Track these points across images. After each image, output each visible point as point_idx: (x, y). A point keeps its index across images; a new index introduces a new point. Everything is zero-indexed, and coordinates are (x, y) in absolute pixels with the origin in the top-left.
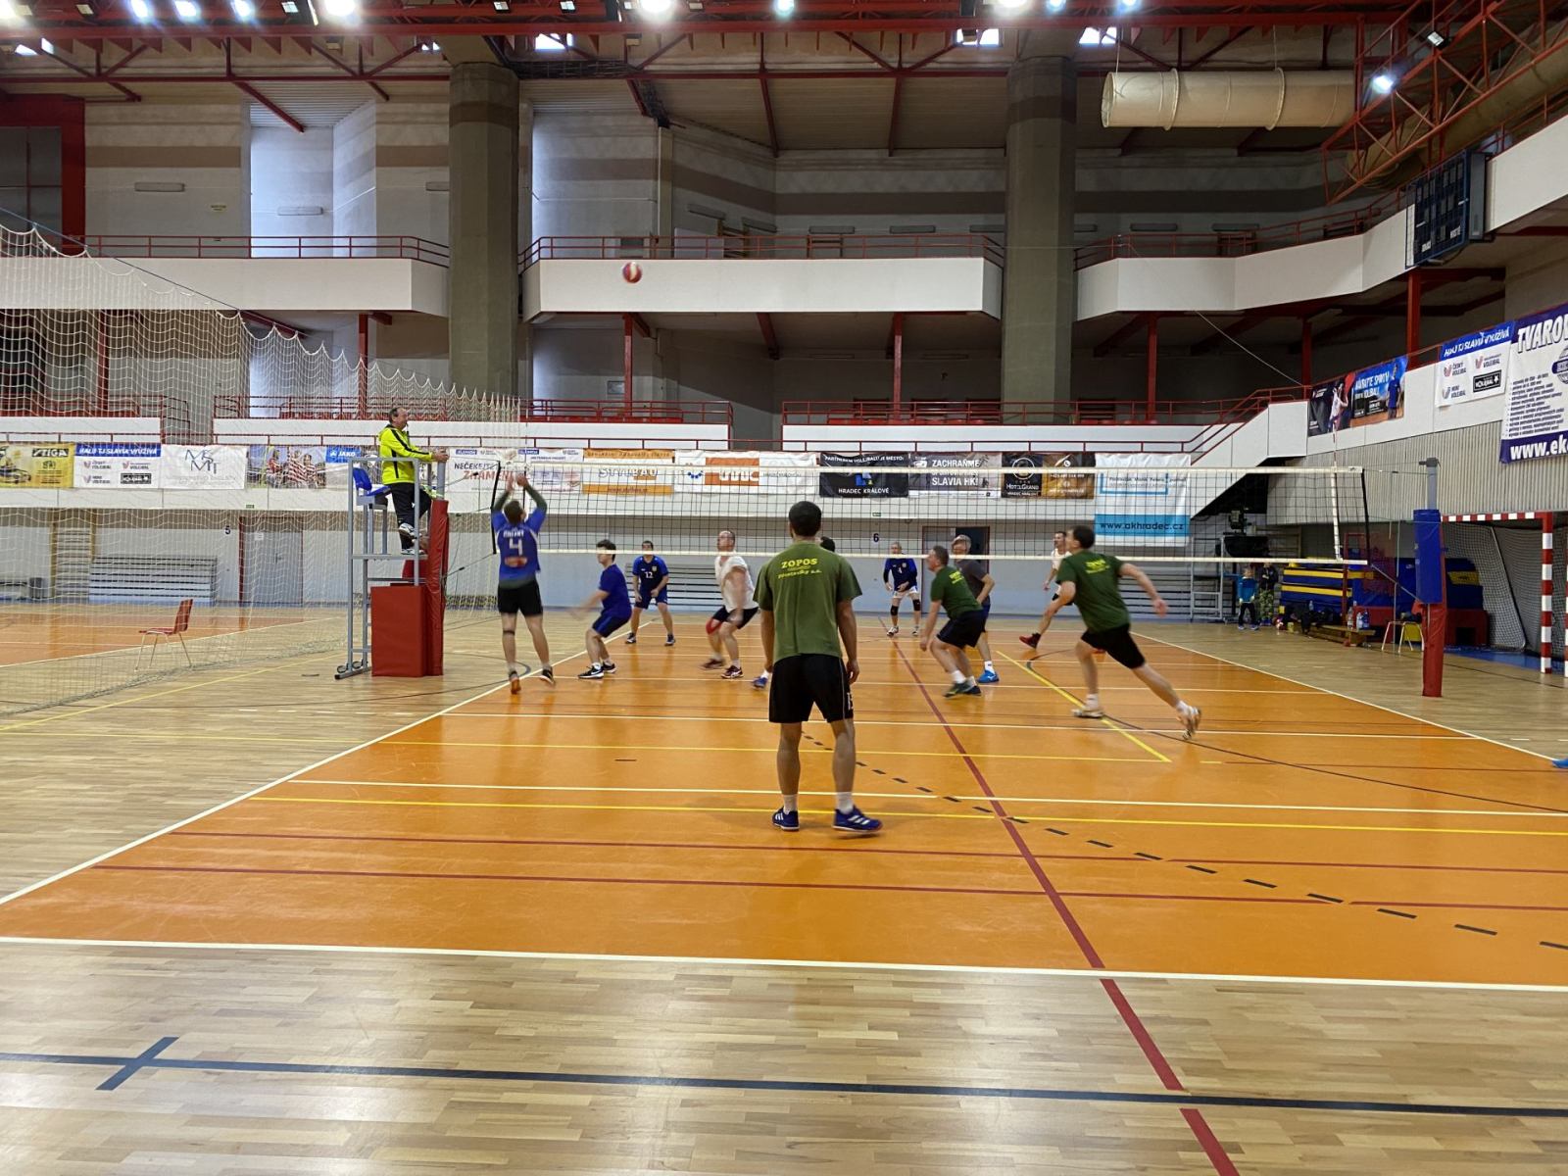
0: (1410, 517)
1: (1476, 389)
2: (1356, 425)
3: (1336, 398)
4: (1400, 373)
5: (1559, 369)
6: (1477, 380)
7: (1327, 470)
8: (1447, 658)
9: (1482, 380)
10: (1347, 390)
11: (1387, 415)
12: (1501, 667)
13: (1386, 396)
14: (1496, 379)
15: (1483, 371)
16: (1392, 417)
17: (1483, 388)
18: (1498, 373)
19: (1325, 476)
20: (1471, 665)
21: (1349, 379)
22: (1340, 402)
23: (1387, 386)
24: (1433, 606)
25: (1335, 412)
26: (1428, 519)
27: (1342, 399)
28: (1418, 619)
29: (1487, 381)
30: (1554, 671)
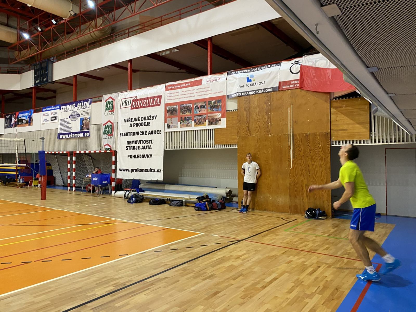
0: (38, 152)
1: (51, 120)
2: (19, 127)
3: (13, 118)
4: (31, 114)
5: (71, 117)
6: (52, 118)
7: (14, 139)
8: (47, 189)
9: (53, 118)
10: (16, 116)
11: (28, 124)
13: (28, 119)
14: (56, 118)
15: (53, 116)
16: (29, 125)
17: (53, 120)
18: (57, 117)
19: (14, 141)
20: (51, 190)
21: (17, 113)
22: (14, 120)
23: (28, 117)
25: (13, 122)
26: (42, 153)
27: (15, 119)
29: (54, 118)
30: (71, 190)
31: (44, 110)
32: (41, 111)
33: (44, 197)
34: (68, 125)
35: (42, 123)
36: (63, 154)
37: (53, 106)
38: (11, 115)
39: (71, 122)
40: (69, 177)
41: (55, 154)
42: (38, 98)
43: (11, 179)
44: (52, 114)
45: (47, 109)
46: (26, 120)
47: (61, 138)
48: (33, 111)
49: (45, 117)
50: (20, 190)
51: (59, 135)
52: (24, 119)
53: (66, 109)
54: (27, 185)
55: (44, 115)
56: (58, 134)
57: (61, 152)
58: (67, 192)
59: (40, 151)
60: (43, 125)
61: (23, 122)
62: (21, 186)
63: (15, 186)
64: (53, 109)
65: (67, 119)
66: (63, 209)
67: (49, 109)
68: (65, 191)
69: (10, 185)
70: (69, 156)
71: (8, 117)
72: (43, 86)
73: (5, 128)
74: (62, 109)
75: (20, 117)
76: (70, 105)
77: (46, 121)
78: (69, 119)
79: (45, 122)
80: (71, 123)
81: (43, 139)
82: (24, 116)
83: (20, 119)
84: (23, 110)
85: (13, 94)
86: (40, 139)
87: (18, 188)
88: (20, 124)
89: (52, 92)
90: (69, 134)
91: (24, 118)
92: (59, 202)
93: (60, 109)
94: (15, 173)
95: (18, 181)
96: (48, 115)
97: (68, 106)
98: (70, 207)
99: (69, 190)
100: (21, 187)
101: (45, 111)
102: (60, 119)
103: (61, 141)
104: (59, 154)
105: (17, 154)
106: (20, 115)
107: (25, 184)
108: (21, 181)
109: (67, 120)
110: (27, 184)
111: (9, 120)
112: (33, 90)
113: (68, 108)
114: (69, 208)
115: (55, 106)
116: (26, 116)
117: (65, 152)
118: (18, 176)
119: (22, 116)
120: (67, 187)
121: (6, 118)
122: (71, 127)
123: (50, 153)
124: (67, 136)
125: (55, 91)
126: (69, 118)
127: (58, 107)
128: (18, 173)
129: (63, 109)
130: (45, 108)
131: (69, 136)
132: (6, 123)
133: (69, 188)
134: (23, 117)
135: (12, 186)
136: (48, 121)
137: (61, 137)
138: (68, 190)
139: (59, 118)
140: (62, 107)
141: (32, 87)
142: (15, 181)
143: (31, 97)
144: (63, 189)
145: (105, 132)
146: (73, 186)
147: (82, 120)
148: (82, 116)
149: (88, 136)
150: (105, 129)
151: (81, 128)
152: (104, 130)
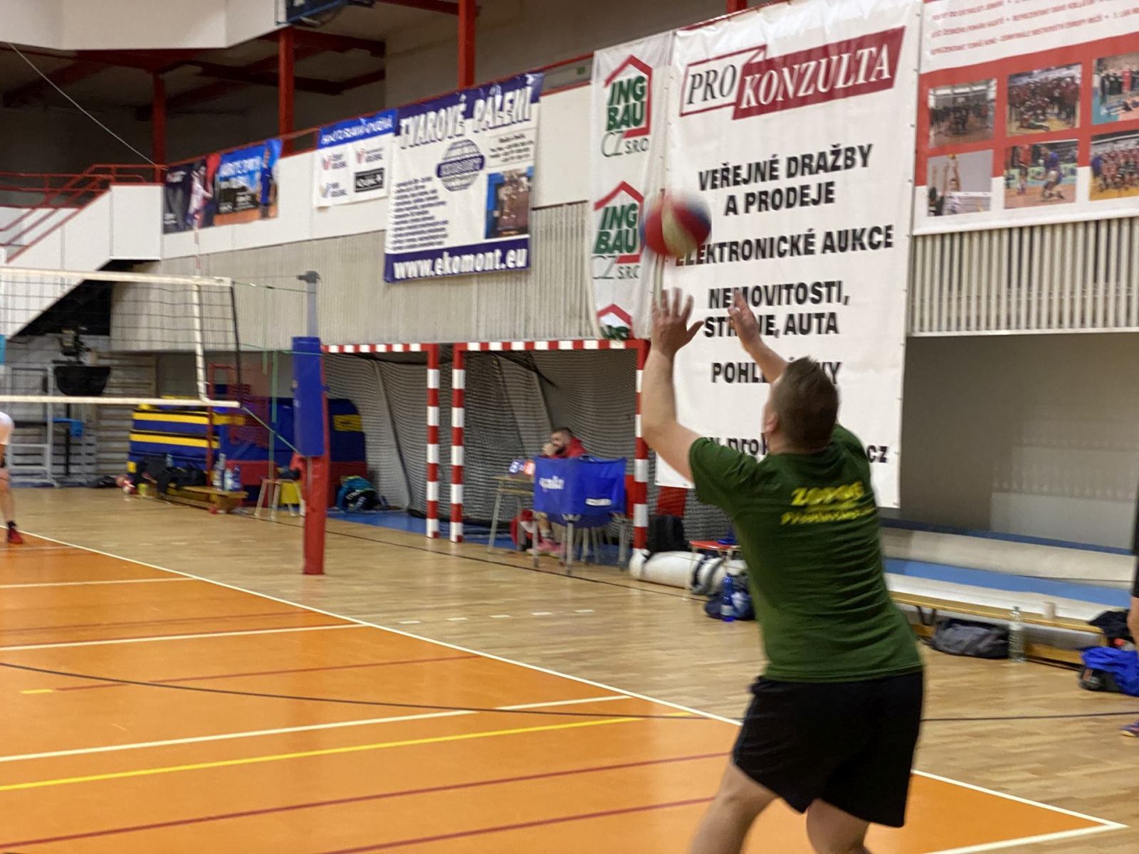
0: (287, 345)
1: (358, 189)
2: (222, 223)
3: (197, 185)
4: (272, 160)
5: (444, 173)
6: (360, 176)
7: (189, 281)
8: (331, 524)
9: (363, 178)
10: (210, 175)
11: (257, 213)
12: (387, 534)
13: (256, 188)
14: (379, 178)
15: (365, 167)
16: (265, 215)
17: (366, 189)
18: (380, 171)
19: (186, 289)
20: (355, 532)
21: (213, 161)
22: (202, 191)
23: (258, 176)
24: (315, 459)
25: (196, 203)
26: (308, 347)
27: (205, 188)
28: (296, 476)
29: (369, 180)
30: (441, 534)
31: (326, 140)
32: (310, 144)
33: (314, 565)
34: (432, 211)
35: (316, 204)
36: (408, 359)
37: (363, 120)
38: (190, 168)
39: (443, 194)
40: (434, 472)
41: (372, 356)
42: (304, 84)
43: (190, 469)
44: (359, 156)
45: (339, 134)
46: (252, 190)
47: (397, 276)
48: (277, 148)
49: (330, 176)
50: (222, 525)
51: (392, 260)
52: (243, 189)
53: (421, 133)
54: (251, 501)
55: (325, 164)
56: (388, 256)
57: (398, 348)
58: (424, 544)
59: (301, 339)
60: (322, 214)
61: (241, 199)
62: (230, 506)
63: (204, 504)
64: (365, 136)
65: (429, 179)
66: (396, 625)
67: (349, 133)
68: (416, 539)
69: (185, 501)
70: (434, 367)
71: (177, 177)
72: (323, 23)
73: (167, 230)
74: (403, 131)
75: (227, 179)
76: (442, 112)
77: (334, 195)
78: (437, 183)
79: (328, 201)
80: (443, 203)
81: (311, 278)
82: (243, 174)
83: (224, 185)
84: (239, 144)
85: (198, 69)
86: (301, 278)
87: (215, 512)
88: (227, 213)
89: (368, 52)
90: (434, 255)
91: (241, 182)
92: (378, 589)
93: (397, 130)
94: (203, 444)
95: (217, 483)
96: (343, 165)
97: (432, 115)
98: (423, 618)
99: (436, 535)
100: (229, 512)
101: (331, 144)
102: (396, 180)
103: (398, 290)
104: (390, 357)
105: (199, 351)
106: (227, 169)
107: (244, 495)
108: (229, 483)
109: (429, 186)
110: (250, 496)
111: (180, 193)
112: (282, 45)
113: (430, 125)
114: (424, 622)
115: (372, 119)
116: (251, 173)
117: (415, 348)
118: (215, 458)
119: (232, 172)
120: (423, 517)
121: (170, 187)
122: (445, 222)
123: (349, 349)
124: (425, 267)
125: (377, 47)
126: (434, 175)
127: (386, 123)
128: (215, 445)
129: (407, 132)
130: (330, 132)
131: (438, 267)
132: (168, 207)
133: (432, 525)
134: (236, 175)
135: (193, 502)
136: (343, 193)
137: (400, 270)
138: (430, 534)
139: (393, 178)
140: (404, 122)
141: (276, 28)
142: (205, 481)
143: (273, 80)
144: (410, 529)
145: (602, 247)
146: (453, 516)
147: (496, 183)
148: (495, 166)
149: (521, 263)
150: (603, 226)
151: (493, 227)
152: (601, 235)
